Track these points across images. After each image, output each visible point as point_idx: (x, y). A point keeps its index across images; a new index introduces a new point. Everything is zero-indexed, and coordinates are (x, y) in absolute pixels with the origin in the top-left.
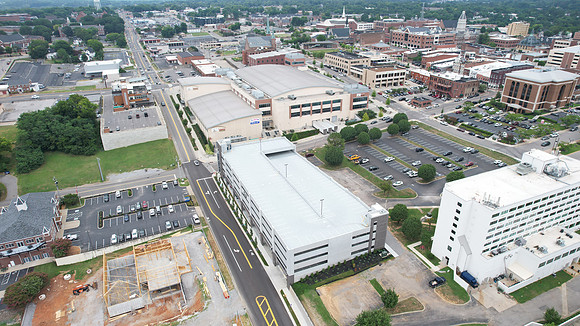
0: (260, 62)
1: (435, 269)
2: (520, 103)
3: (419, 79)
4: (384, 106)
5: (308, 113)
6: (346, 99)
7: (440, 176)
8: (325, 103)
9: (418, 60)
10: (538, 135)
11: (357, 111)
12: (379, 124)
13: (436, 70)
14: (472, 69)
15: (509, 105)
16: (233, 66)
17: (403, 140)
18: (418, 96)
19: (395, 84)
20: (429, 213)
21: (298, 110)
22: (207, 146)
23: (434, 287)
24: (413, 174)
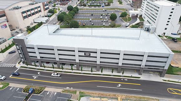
1: (165, 38)
5: (30, 15)
6: (41, 5)
8: (35, 9)
21: (25, 14)
24: (107, 20)
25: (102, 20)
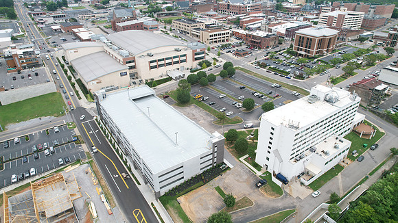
0: (125, 28)
1: (259, 173)
2: (305, 51)
3: (239, 37)
4: (216, 57)
5: (163, 65)
6: (189, 53)
7: (258, 106)
8: (174, 57)
9: (238, 23)
10: (318, 72)
11: (198, 62)
12: (214, 71)
13: (250, 29)
14: (273, 28)
15: (299, 52)
16: (105, 32)
17: (231, 81)
18: (239, 48)
19: (223, 41)
20: (252, 133)
21: (155, 64)
22: (88, 95)
23: (259, 187)
25: (234, 102)
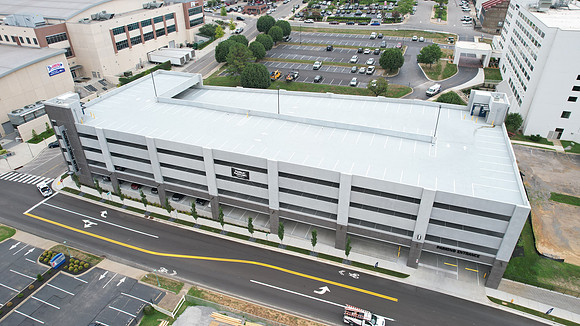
1: (558, 148)
5: (138, 39)
6: (178, 11)
8: (156, 21)
11: (197, 28)
21: (124, 36)
24: (370, 69)
25: (354, 68)
